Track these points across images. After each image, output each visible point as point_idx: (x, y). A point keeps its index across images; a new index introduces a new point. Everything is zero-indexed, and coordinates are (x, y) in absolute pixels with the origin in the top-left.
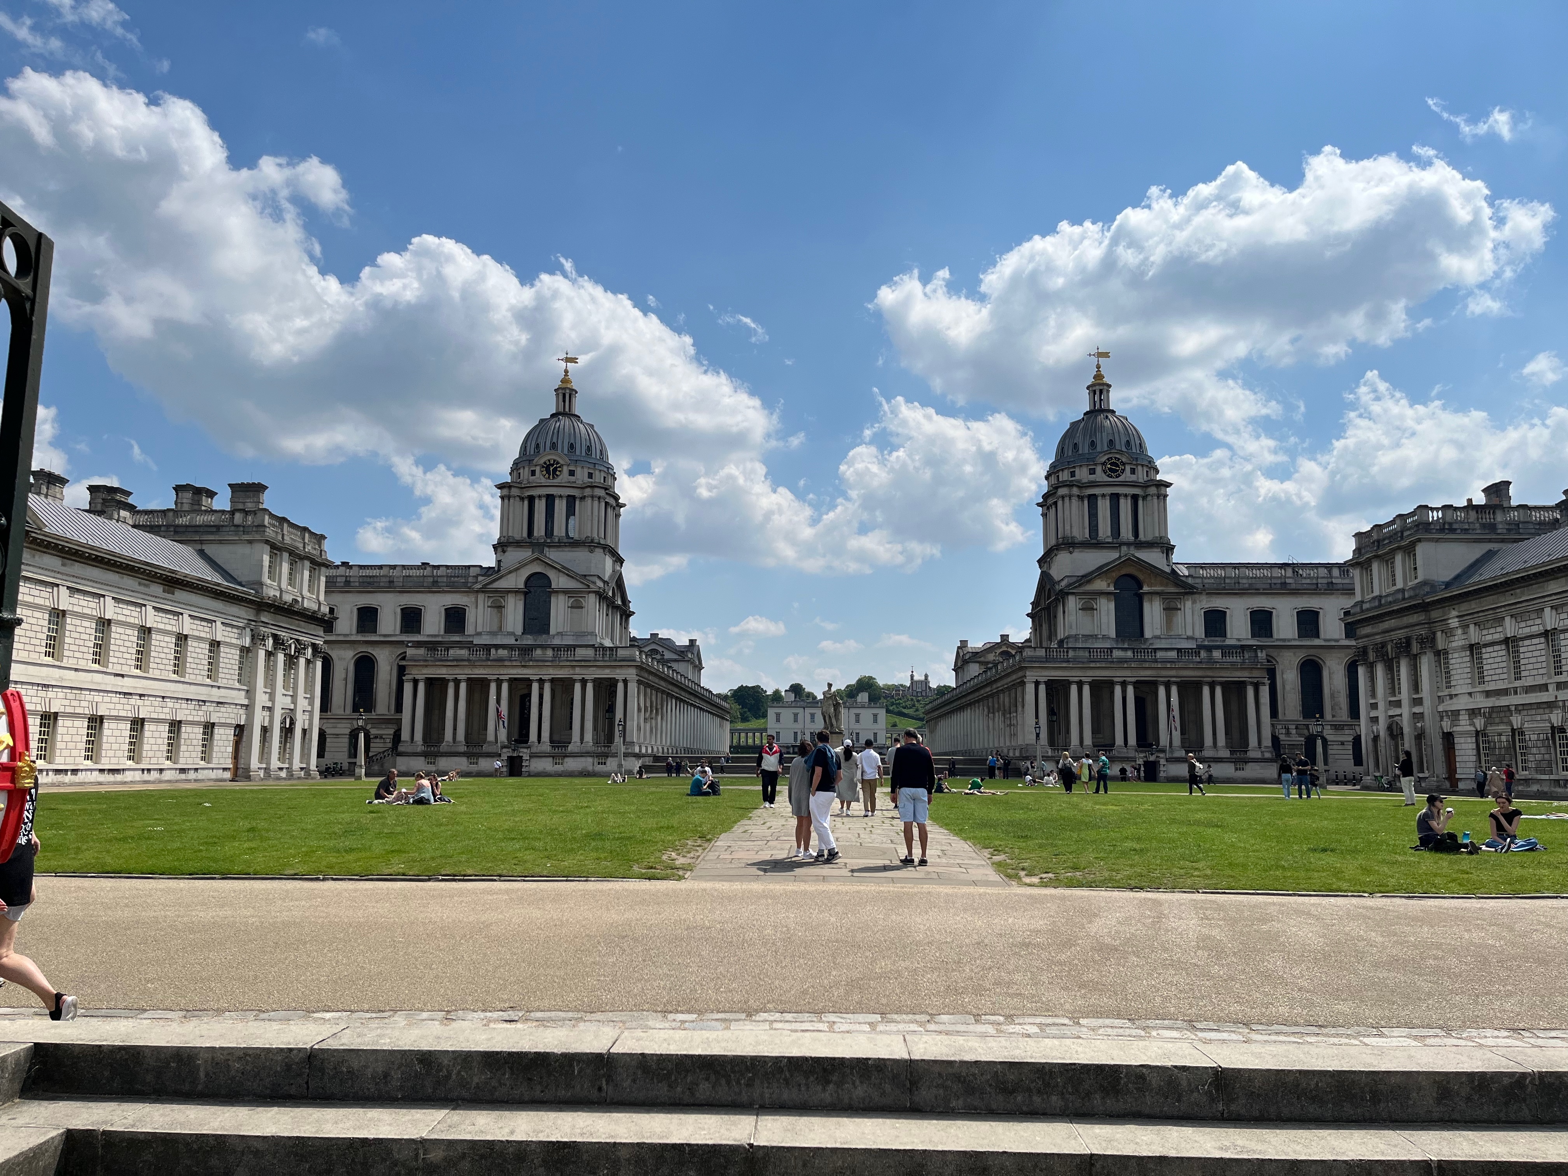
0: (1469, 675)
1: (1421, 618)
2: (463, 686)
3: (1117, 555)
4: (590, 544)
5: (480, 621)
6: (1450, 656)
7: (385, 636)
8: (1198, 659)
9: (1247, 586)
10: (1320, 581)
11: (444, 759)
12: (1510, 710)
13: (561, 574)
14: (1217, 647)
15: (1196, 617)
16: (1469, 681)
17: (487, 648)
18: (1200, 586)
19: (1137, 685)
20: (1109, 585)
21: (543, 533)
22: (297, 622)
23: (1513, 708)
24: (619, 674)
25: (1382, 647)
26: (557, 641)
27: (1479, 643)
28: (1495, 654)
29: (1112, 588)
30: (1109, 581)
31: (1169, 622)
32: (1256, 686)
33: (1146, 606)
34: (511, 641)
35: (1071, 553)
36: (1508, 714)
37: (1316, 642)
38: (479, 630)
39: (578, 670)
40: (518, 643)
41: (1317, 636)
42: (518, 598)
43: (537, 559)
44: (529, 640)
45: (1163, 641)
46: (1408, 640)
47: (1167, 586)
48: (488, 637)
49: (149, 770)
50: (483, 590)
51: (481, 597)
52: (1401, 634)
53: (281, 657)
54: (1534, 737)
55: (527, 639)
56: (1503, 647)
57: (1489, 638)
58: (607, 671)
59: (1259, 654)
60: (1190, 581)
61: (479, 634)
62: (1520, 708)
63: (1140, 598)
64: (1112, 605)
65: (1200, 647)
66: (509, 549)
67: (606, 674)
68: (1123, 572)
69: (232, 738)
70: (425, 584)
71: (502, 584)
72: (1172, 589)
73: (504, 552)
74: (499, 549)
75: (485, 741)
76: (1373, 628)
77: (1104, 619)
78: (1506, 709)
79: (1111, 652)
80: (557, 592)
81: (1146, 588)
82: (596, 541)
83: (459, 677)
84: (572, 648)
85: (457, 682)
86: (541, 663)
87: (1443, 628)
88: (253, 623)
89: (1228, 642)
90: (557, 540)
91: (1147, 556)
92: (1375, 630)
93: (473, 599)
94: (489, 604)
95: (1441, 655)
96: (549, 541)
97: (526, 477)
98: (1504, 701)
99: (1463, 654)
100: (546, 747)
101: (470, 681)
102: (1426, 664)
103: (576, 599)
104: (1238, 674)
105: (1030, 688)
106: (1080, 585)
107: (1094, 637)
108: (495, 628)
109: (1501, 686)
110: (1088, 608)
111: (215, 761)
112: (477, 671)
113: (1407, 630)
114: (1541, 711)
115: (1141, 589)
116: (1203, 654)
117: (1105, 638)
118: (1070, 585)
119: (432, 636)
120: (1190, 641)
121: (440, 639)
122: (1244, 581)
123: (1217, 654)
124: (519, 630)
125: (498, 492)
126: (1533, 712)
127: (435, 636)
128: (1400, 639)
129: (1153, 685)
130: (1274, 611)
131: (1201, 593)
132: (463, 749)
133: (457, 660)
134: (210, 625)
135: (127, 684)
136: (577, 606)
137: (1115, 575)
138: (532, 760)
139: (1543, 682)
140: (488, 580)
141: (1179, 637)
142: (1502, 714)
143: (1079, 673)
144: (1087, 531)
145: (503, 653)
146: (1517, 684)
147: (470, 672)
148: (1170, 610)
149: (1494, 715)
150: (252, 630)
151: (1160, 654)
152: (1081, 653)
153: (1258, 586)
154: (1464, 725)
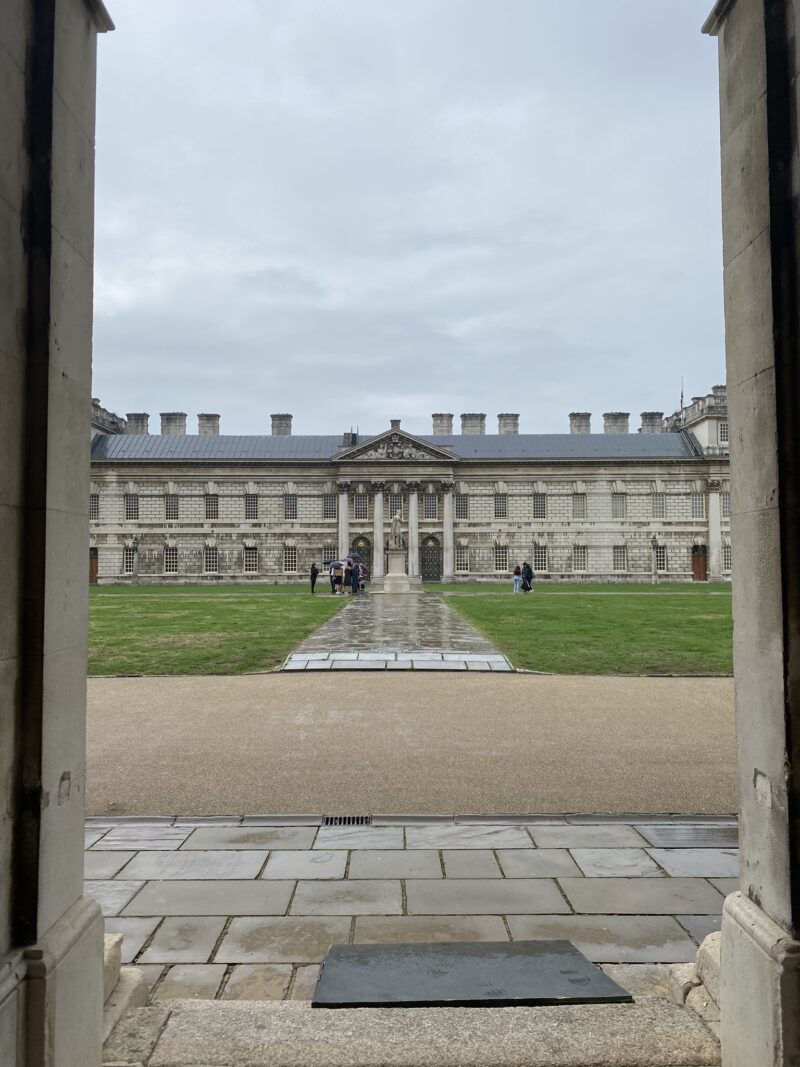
0: (121, 513)
6: (102, 499)
12: (164, 536)
16: (121, 516)
23: (168, 535)
28: (153, 503)
36: (162, 538)
54: (187, 552)
62: (175, 535)
78: (160, 535)
98: (158, 530)
99: (116, 499)
109: (156, 521)
114: (196, 538)
126: (188, 538)
142: (156, 538)
146: (174, 521)
149: (148, 538)
154: (112, 543)
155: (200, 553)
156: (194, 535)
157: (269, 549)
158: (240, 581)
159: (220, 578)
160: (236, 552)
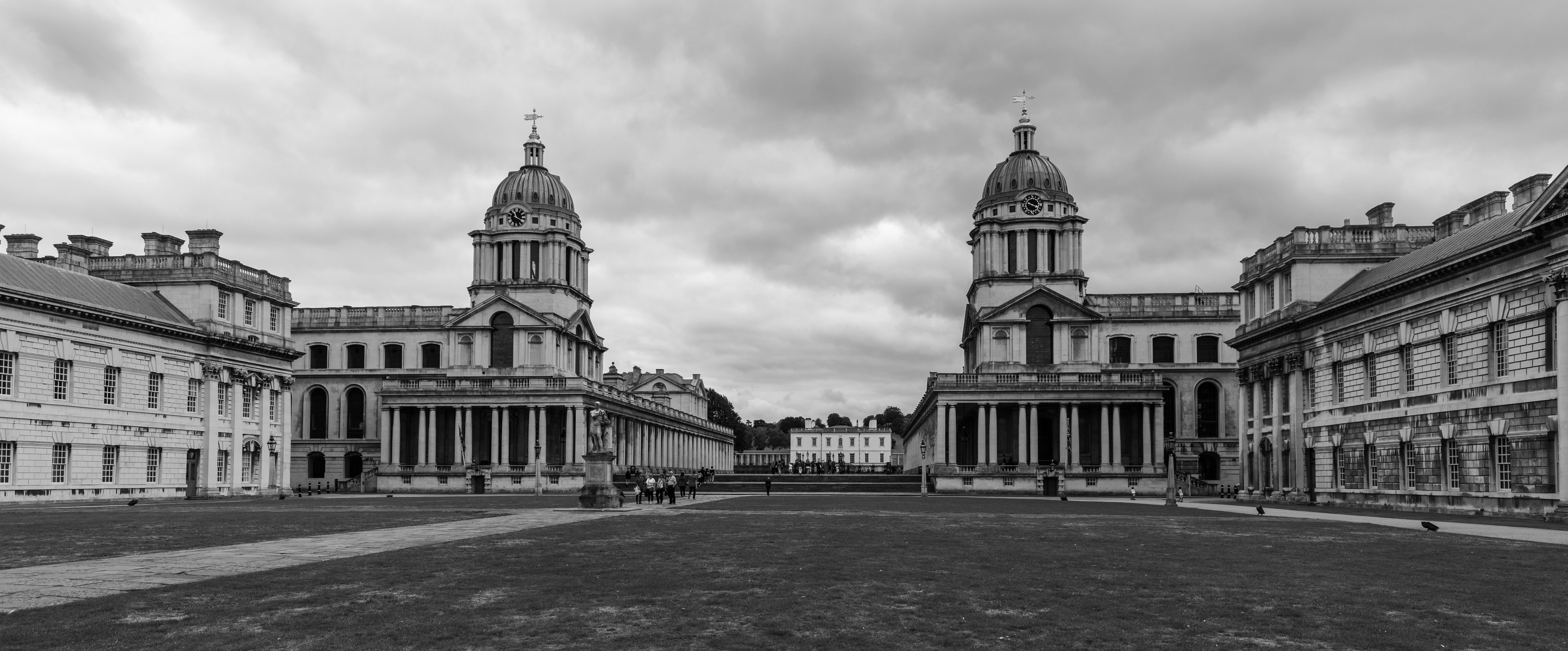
0: (1331, 393)
1: (1292, 338)
2: (433, 414)
3: (1030, 287)
4: (551, 286)
5: (451, 356)
6: (1316, 375)
7: (371, 370)
8: (1098, 383)
9: (1151, 314)
10: (1220, 309)
11: (418, 479)
12: (1364, 426)
13: (521, 313)
14: (1116, 372)
15: (1102, 344)
16: (1330, 398)
17: (453, 380)
18: (1107, 315)
19: (1042, 408)
20: (1021, 315)
21: (510, 276)
22: (257, 357)
23: (1367, 424)
24: (568, 402)
25: (1260, 368)
26: (519, 373)
27: (1340, 361)
28: (1354, 371)
29: (1024, 318)
30: (1022, 312)
31: (1077, 350)
32: (1152, 408)
33: (1056, 334)
34: (479, 374)
35: (990, 286)
36: (1362, 430)
37: (1214, 366)
38: (451, 364)
39: (531, 399)
40: (485, 375)
41: (1215, 360)
42: (484, 335)
43: (500, 299)
44: (494, 373)
45: (1070, 367)
46: (1281, 359)
47: (1075, 315)
48: (459, 370)
49: (82, 491)
50: (454, 328)
51: (452, 334)
52: (1275, 355)
53: (238, 388)
54: (1384, 453)
55: (493, 372)
56: (1362, 364)
57: (1350, 356)
58: (558, 400)
59: (1156, 378)
60: (1097, 310)
61: (451, 368)
62: (1373, 424)
63: (1051, 325)
64: (1024, 334)
65: (1104, 372)
66: (481, 291)
67: (557, 402)
68: (1035, 303)
69: (185, 461)
70: (404, 324)
71: (470, 323)
72: (1080, 318)
73: (476, 294)
74: (473, 292)
75: (453, 463)
76: (1253, 350)
77: (1016, 348)
78: (1360, 425)
79: (1018, 377)
80: (518, 329)
81: (1056, 318)
82: (557, 282)
83: (429, 406)
84: (526, 379)
85: (427, 411)
86: (499, 394)
87: (1311, 347)
88: (202, 358)
89: (1131, 367)
90: (522, 282)
91: (1060, 288)
92: (1254, 352)
93: (446, 337)
94: (460, 341)
95: (1308, 374)
96: (515, 283)
97: (495, 226)
98: (1359, 417)
99: (1326, 372)
100: (506, 468)
101: (439, 410)
102: (1295, 381)
103: (535, 335)
104: (1136, 396)
105: (941, 411)
106: (994, 316)
107: (1006, 364)
108: (465, 363)
109: (1357, 402)
110: (1002, 337)
111: (163, 482)
112: (444, 401)
113: (1279, 351)
114: (1392, 427)
115: (1052, 318)
116: (1104, 378)
117: (1016, 364)
118: (985, 315)
119: (411, 370)
120: (1095, 367)
121: (418, 373)
122: (1149, 310)
123: (1116, 378)
124: (486, 364)
125: (471, 240)
126: (1385, 428)
127: (414, 370)
128: (1274, 360)
129: (1056, 407)
130: (1176, 338)
131: (1107, 322)
132: (434, 469)
133: (426, 391)
134: (149, 359)
135: (44, 413)
136: (537, 341)
137: (1027, 306)
138: (493, 479)
139: (1396, 398)
140: (457, 319)
141: (1085, 363)
142: (1357, 431)
143: (987, 397)
144: (1006, 265)
145: (466, 384)
146: (1373, 400)
147: (438, 402)
148: (1078, 337)
149: (1350, 431)
150: (202, 364)
151: (1063, 379)
152: (989, 378)
153: (1160, 314)
154: (1324, 441)
155: (1396, 454)
156: (1390, 421)
157: (1471, 443)
158: (1439, 505)
159: (1417, 499)
160: (1432, 450)
